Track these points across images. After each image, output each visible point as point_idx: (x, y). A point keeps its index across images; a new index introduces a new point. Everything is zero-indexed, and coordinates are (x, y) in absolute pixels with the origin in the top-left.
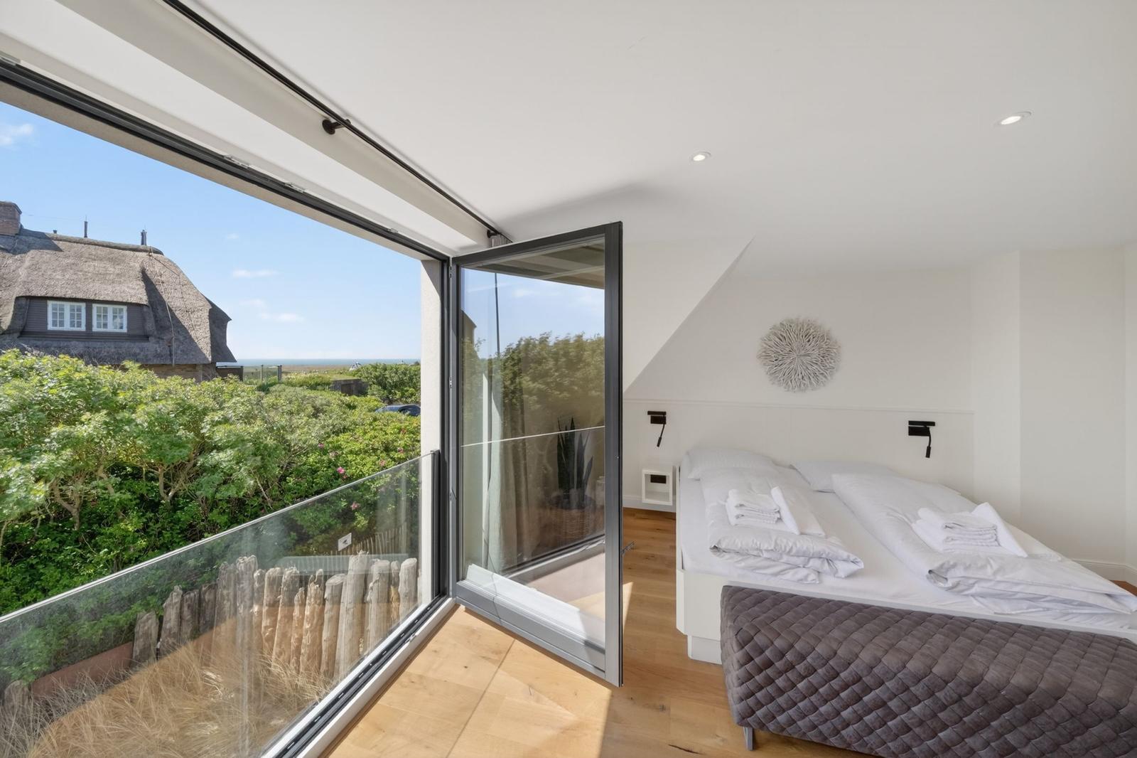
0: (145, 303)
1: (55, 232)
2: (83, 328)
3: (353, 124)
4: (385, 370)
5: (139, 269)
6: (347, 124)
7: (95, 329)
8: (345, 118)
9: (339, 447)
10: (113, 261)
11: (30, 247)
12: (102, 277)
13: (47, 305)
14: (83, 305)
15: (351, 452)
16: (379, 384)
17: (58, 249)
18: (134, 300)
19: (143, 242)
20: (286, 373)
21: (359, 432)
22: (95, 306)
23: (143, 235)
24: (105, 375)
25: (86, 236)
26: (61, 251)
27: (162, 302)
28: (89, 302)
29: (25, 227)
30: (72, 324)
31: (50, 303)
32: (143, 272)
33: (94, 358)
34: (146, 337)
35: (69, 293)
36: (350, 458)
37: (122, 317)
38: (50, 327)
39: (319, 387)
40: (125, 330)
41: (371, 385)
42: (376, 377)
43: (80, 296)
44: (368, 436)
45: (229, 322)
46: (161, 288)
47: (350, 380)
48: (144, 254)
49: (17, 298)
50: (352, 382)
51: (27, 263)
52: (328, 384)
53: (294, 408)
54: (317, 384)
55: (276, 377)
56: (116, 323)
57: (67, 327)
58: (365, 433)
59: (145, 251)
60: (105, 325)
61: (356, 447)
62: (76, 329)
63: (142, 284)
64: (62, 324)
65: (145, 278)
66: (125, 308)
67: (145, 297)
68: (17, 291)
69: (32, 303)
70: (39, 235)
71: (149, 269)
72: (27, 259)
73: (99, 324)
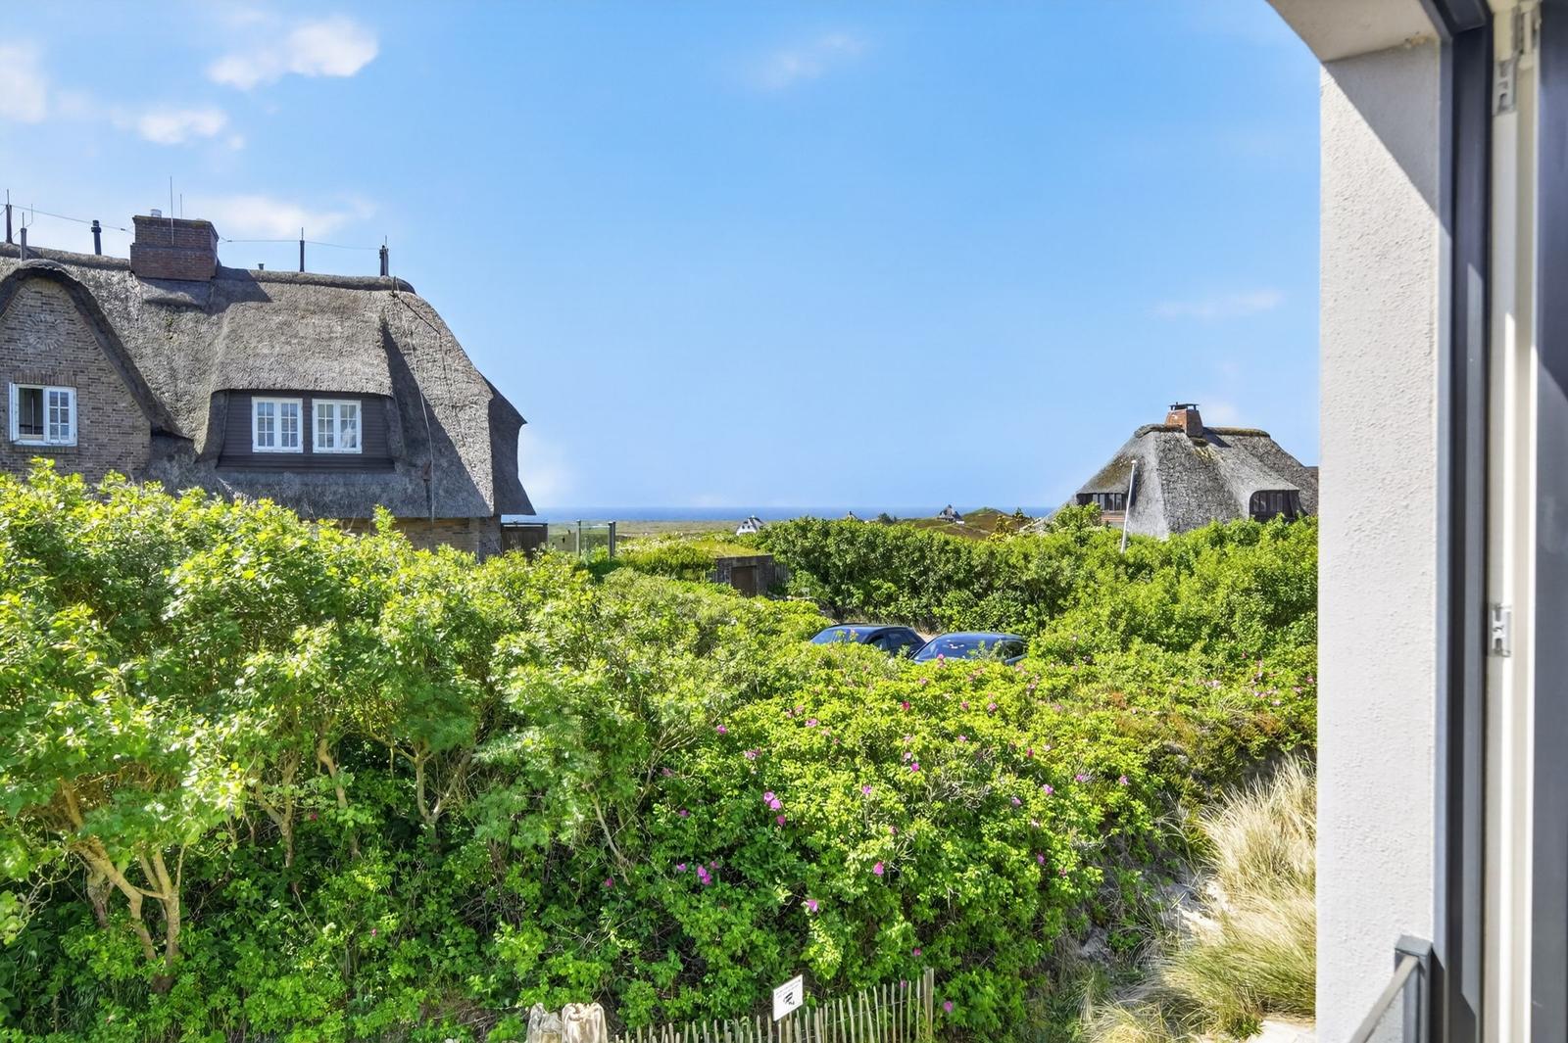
0: (387, 392)
1: (261, 266)
2: (299, 449)
4: (826, 534)
5: (377, 324)
7: (316, 449)
9: (759, 737)
10: (342, 312)
11: (231, 298)
12: (323, 344)
13: (251, 406)
14: (299, 402)
15: (789, 754)
16: (813, 568)
17: (265, 298)
18: (371, 388)
19: (384, 271)
20: (624, 539)
21: (802, 702)
22: (316, 402)
23: (384, 254)
24: (329, 541)
25: (302, 269)
26: (269, 300)
27: (415, 391)
28: (308, 395)
29: (224, 264)
30: (285, 443)
31: (255, 401)
32: (384, 329)
33: (312, 508)
34: (388, 463)
35: (280, 380)
36: (789, 768)
37: (354, 427)
38: (256, 448)
39: (688, 574)
40: (358, 450)
41: (794, 571)
42: (806, 553)
43: (295, 385)
44: (825, 713)
45: (523, 429)
46: (411, 361)
47: (751, 558)
48: (385, 293)
49: (214, 395)
50: (754, 563)
51: (225, 330)
52: (705, 566)
53: (660, 624)
54: (684, 566)
55: (606, 548)
56: (344, 437)
57: (278, 447)
58: (818, 703)
59: (386, 287)
60: (331, 441)
61: (802, 740)
62: (289, 449)
63: (384, 355)
64: (271, 443)
65: (389, 344)
66: (358, 404)
67: (388, 382)
68: (213, 382)
69: (232, 404)
70: (241, 275)
71: (393, 324)
72: (226, 321)
73: (321, 438)
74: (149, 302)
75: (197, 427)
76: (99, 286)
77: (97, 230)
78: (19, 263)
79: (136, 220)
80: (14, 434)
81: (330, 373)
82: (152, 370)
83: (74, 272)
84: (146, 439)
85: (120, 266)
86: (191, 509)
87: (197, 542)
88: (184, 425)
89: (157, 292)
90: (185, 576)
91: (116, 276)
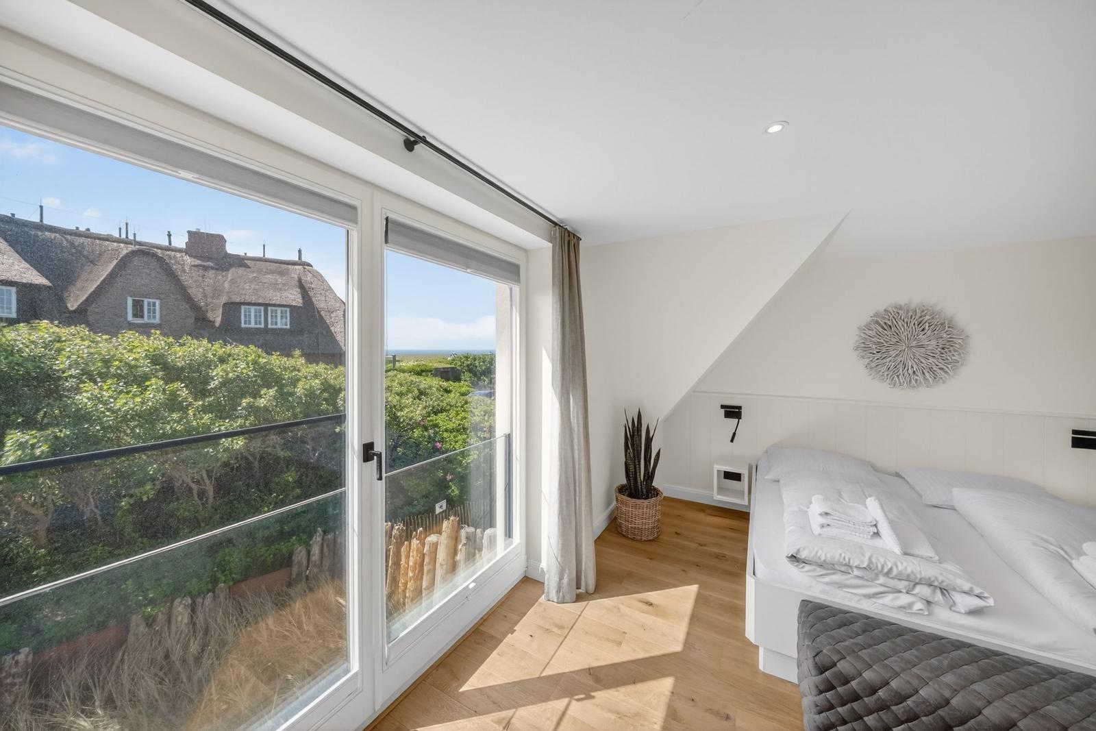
0: (301, 305)
1: (246, 254)
2: (262, 326)
3: (429, 139)
4: (475, 359)
5: (297, 279)
6: (424, 140)
7: (270, 326)
8: (421, 135)
9: (436, 426)
10: (281, 273)
11: (231, 266)
12: (274, 286)
13: (240, 308)
14: (262, 308)
15: (446, 430)
16: (470, 371)
17: (247, 267)
18: (294, 303)
19: (299, 258)
20: (399, 361)
21: (452, 413)
22: (270, 308)
23: (300, 252)
24: (276, 361)
25: (264, 256)
26: (249, 267)
27: (312, 304)
28: (266, 305)
29: (229, 252)
30: (256, 323)
31: (243, 307)
32: (300, 281)
33: (270, 348)
34: (301, 332)
35: (254, 300)
36: (445, 435)
37: (286, 318)
38: (243, 325)
39: (424, 374)
40: (288, 327)
41: (464, 372)
42: (468, 366)
43: (261, 301)
44: (459, 417)
46: (311, 294)
47: (448, 368)
48: (301, 267)
49: (225, 304)
50: (449, 370)
51: (230, 278)
52: (431, 371)
53: (404, 389)
54: (422, 371)
55: (392, 365)
56: (282, 322)
57: (253, 325)
58: (457, 414)
59: (300, 265)
60: (276, 324)
61: (450, 426)
62: (257, 326)
63: (299, 290)
64: (250, 323)
65: (301, 286)
66: (288, 309)
67: (301, 301)
68: (224, 299)
69: (232, 308)
70: (237, 257)
71: (303, 278)
72: (229, 276)
73: (272, 322)
74: (194, 266)
75: (217, 318)
76: (170, 257)
77: (169, 235)
78: (131, 248)
79: (189, 232)
80: (130, 317)
81: (277, 298)
82: (195, 293)
83: (159, 252)
84: (193, 320)
85: (180, 251)
86: (218, 348)
87: (222, 360)
88: (210, 316)
89: (198, 262)
90: (218, 373)
91: (178, 255)
